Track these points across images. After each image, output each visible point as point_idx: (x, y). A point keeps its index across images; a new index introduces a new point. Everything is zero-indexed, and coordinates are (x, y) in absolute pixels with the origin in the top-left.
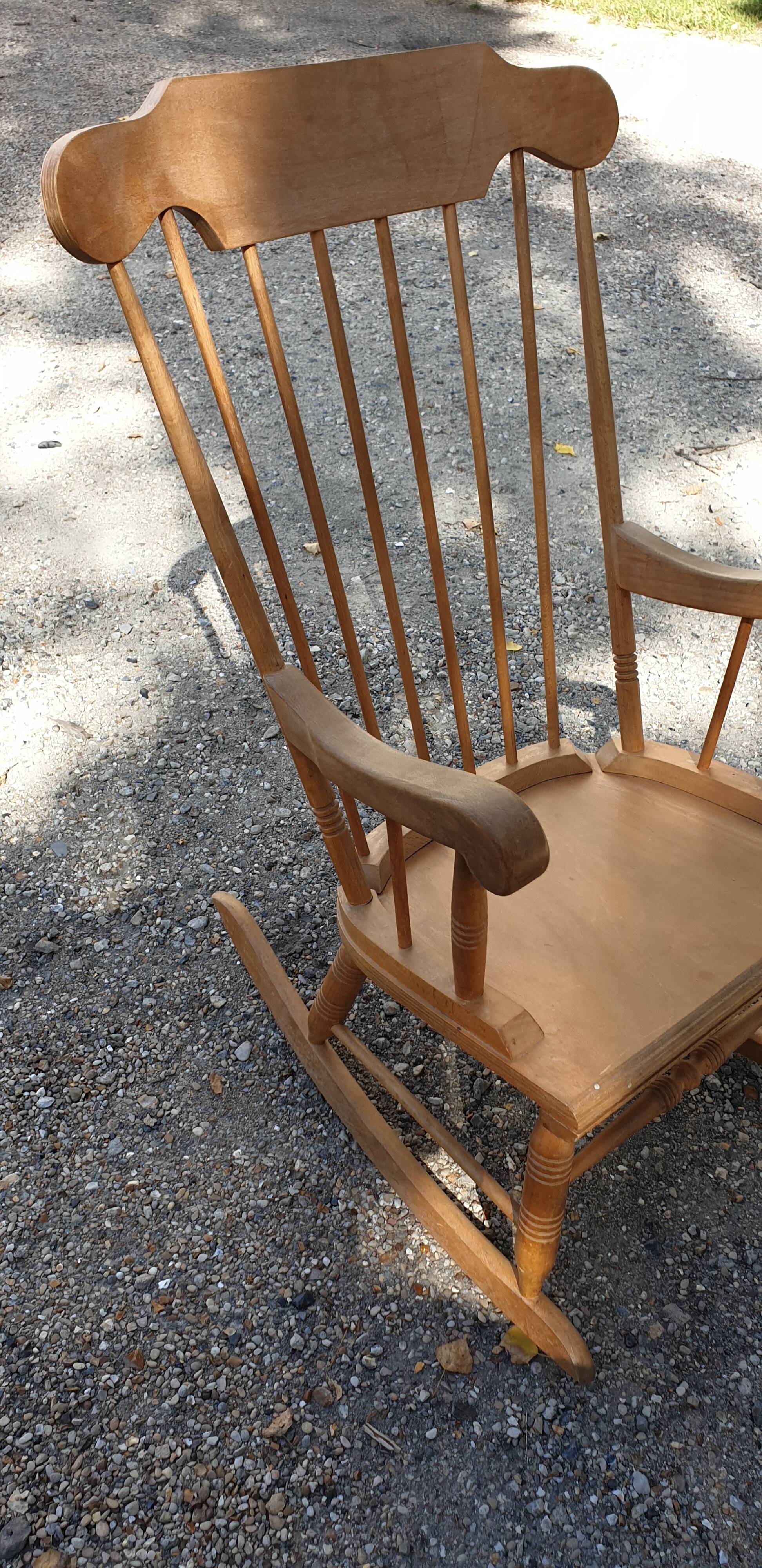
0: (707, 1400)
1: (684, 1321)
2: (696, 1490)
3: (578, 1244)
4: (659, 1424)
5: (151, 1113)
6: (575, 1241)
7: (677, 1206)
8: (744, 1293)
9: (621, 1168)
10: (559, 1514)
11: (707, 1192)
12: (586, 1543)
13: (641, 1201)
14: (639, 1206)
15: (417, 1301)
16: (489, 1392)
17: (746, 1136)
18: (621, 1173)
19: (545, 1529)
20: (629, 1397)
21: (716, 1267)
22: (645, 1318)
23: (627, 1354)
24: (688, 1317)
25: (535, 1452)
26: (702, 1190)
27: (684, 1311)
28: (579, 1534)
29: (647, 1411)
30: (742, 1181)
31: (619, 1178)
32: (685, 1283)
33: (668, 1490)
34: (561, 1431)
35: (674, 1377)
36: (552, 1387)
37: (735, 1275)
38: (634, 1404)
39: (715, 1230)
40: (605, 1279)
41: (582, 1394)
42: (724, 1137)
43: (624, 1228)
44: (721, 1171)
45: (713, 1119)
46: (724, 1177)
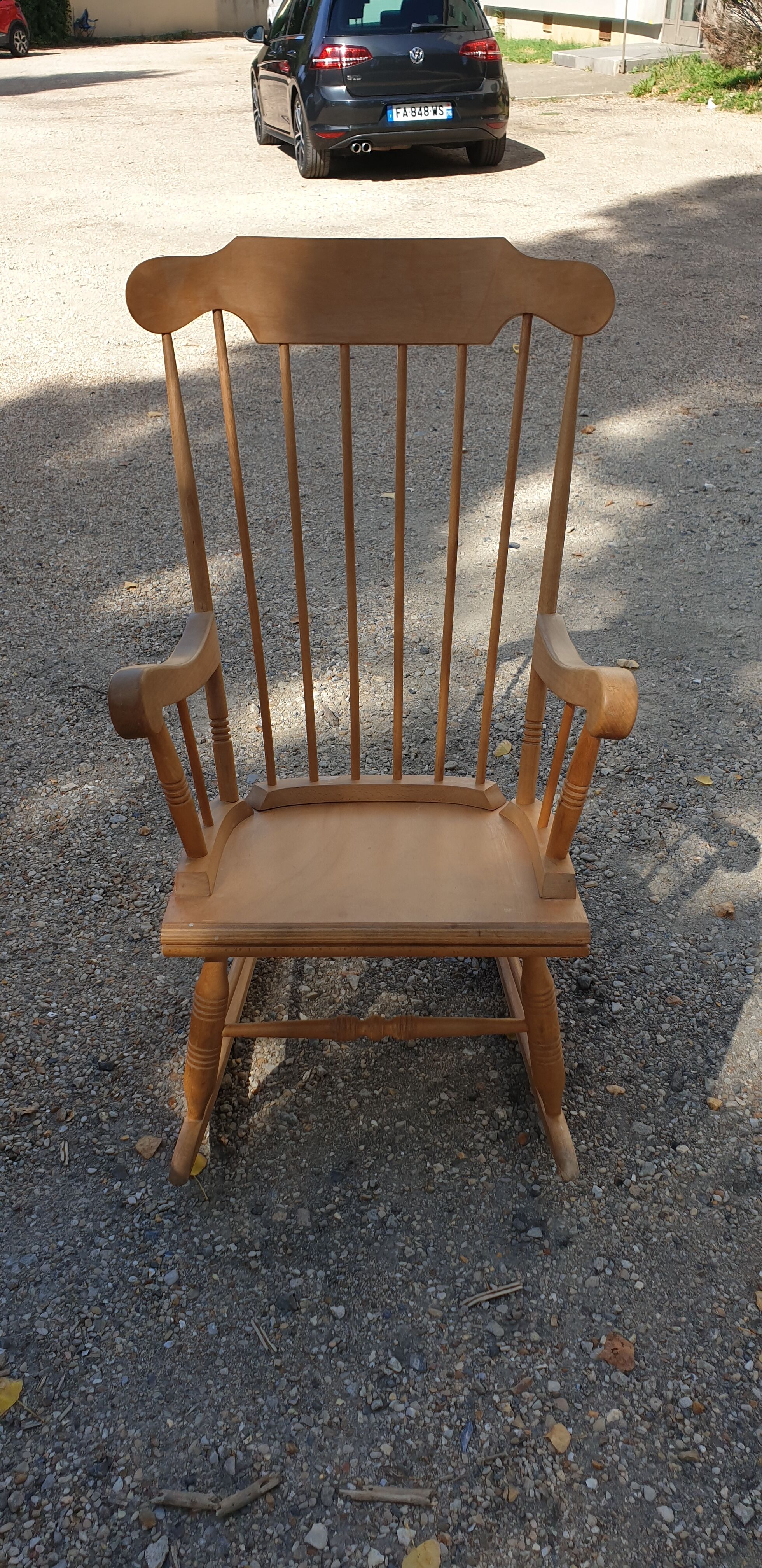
0: (264, 1271)
1: (304, 1224)
2: (198, 1305)
3: (291, 1142)
4: (217, 1260)
5: (142, 932)
6: (292, 1139)
7: (383, 1165)
8: (362, 1239)
9: (374, 1123)
10: (106, 1254)
11: (414, 1172)
12: (105, 1277)
13: (362, 1147)
14: (357, 1149)
15: (163, 1107)
16: (144, 1175)
17: (484, 1160)
18: (370, 1125)
19: (92, 1254)
20: (218, 1235)
21: (363, 1213)
22: (282, 1206)
23: (246, 1215)
24: (309, 1224)
25: (133, 1218)
26: (411, 1168)
27: (311, 1220)
28: (106, 1271)
29: (219, 1248)
30: (446, 1181)
31: (365, 1126)
32: (330, 1207)
33: (182, 1292)
34: (158, 1219)
35: (257, 1245)
36: (182, 1197)
37: (370, 1226)
38: (216, 1239)
39: (390, 1194)
40: (284, 1170)
41: (194, 1213)
42: (468, 1151)
43: (332, 1154)
44: (439, 1167)
45: (473, 1136)
46: (436, 1171)
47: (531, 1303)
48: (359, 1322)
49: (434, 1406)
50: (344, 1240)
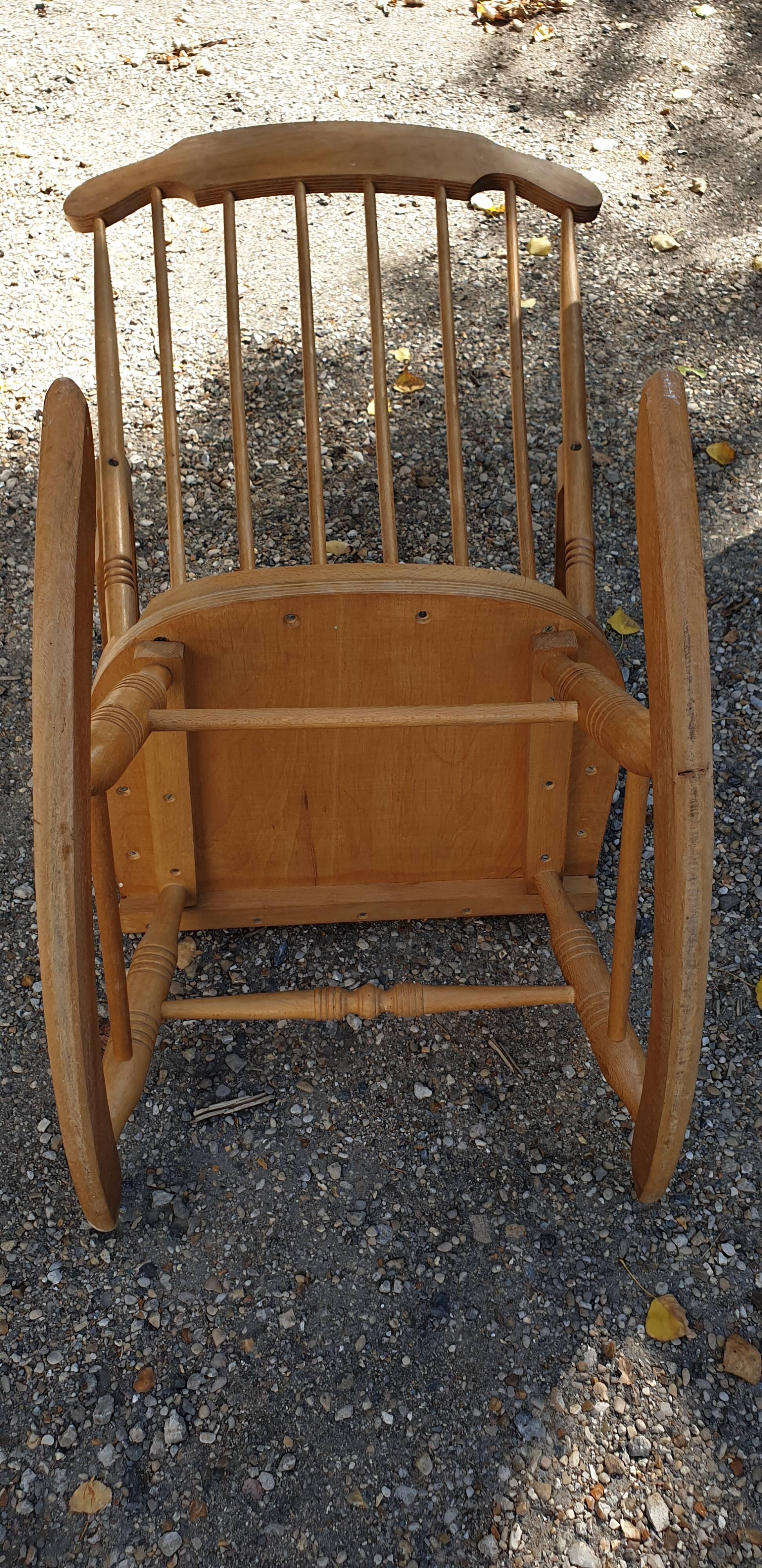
0: (522, 1147)
1: (480, 1217)
2: (593, 1102)
3: (519, 1372)
4: (585, 1162)
6: (519, 1377)
7: (373, 1326)
8: (398, 1195)
9: (388, 1419)
10: (731, 1167)
11: (325, 1313)
12: (721, 1134)
13: (406, 1361)
14: (413, 1358)
16: (725, 1304)
17: (215, 1334)
18: (395, 1413)
19: (750, 1166)
20: (594, 1199)
21: (399, 1237)
22: (516, 1249)
23: (562, 1233)
24: (472, 1218)
25: (717, 1223)
26: (329, 1321)
27: (471, 1225)
28: (722, 1143)
29: (587, 1178)
30: (276, 1294)
31: (403, 1411)
32: (446, 1247)
33: (618, 1117)
34: (681, 1220)
35: (537, 1183)
36: (660, 1260)
37: (388, 1216)
38: (594, 1190)
39: (361, 1271)
40: (522, 1315)
41: (635, 1234)
42: (240, 1356)
43: (452, 1349)
44: (286, 1322)
45: (227, 1385)
46: (291, 1312)
47: (185, 1100)
48: (396, 1078)
49: (313, 983)
50: (423, 1193)
